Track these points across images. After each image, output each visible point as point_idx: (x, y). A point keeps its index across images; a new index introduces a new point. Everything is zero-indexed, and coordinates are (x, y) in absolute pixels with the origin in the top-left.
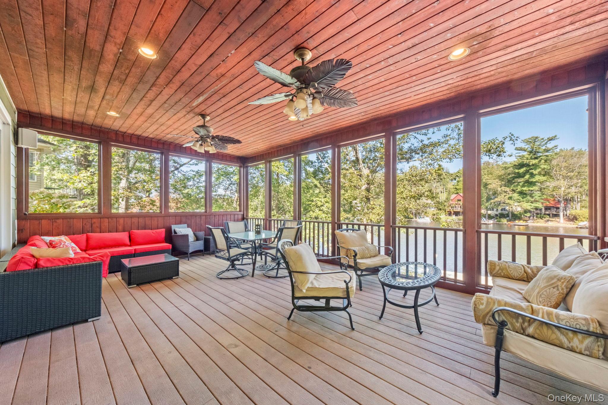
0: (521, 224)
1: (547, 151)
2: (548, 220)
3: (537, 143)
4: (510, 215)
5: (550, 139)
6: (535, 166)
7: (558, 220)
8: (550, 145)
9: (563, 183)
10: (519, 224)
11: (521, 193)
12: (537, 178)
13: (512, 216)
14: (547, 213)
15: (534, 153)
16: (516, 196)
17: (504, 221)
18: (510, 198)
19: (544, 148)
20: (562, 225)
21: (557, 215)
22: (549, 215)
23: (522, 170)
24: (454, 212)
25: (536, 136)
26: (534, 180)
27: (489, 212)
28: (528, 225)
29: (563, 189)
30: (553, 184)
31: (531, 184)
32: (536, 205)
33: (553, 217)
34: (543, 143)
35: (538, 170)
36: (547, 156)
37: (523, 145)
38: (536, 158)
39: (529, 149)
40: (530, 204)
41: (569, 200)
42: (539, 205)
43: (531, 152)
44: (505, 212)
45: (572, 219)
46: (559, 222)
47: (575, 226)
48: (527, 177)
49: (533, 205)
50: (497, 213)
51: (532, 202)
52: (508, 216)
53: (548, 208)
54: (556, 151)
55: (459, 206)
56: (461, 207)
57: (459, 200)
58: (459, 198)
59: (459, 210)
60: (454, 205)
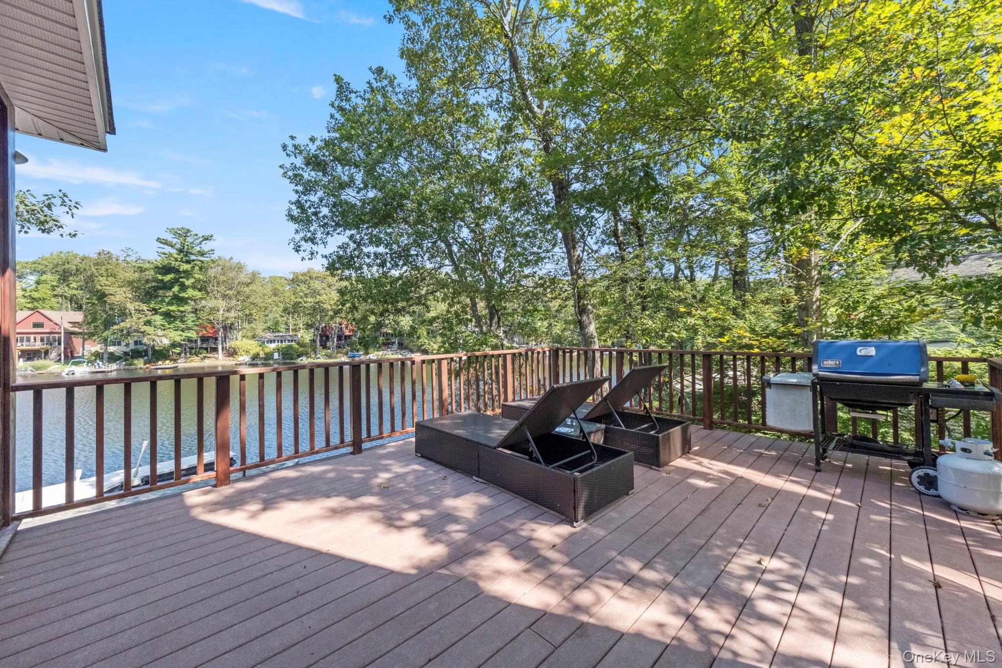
0: (167, 366)
1: (202, 254)
2: (205, 357)
3: (189, 240)
4: (150, 353)
5: (206, 238)
6: (187, 274)
7: (216, 356)
8: (205, 247)
9: (222, 304)
10: (164, 366)
11: (167, 315)
12: (190, 292)
13: (153, 354)
14: (204, 346)
15: (185, 253)
16: (158, 319)
17: (139, 362)
18: (148, 323)
19: (198, 249)
20: (219, 362)
21: (215, 350)
22: (206, 349)
23: (168, 277)
24: (23, 351)
25: (187, 227)
26: (186, 296)
27: (111, 349)
28: (177, 367)
29: (221, 312)
30: (209, 303)
31: (182, 301)
32: (189, 335)
33: (211, 352)
34: (197, 241)
35: (191, 281)
36: (202, 262)
37: (169, 237)
38: (188, 262)
39: (178, 246)
40: (180, 333)
41: (228, 328)
42: (193, 335)
43: (181, 251)
44: (140, 348)
45: (232, 353)
46: (217, 359)
47: (234, 362)
48: (176, 289)
49: (185, 334)
50: (128, 350)
51: (183, 331)
52: (146, 355)
53: (204, 339)
54: (213, 257)
55: (38, 336)
56: (42, 341)
57: (38, 325)
58: (38, 319)
59: (39, 346)
60: (25, 336)
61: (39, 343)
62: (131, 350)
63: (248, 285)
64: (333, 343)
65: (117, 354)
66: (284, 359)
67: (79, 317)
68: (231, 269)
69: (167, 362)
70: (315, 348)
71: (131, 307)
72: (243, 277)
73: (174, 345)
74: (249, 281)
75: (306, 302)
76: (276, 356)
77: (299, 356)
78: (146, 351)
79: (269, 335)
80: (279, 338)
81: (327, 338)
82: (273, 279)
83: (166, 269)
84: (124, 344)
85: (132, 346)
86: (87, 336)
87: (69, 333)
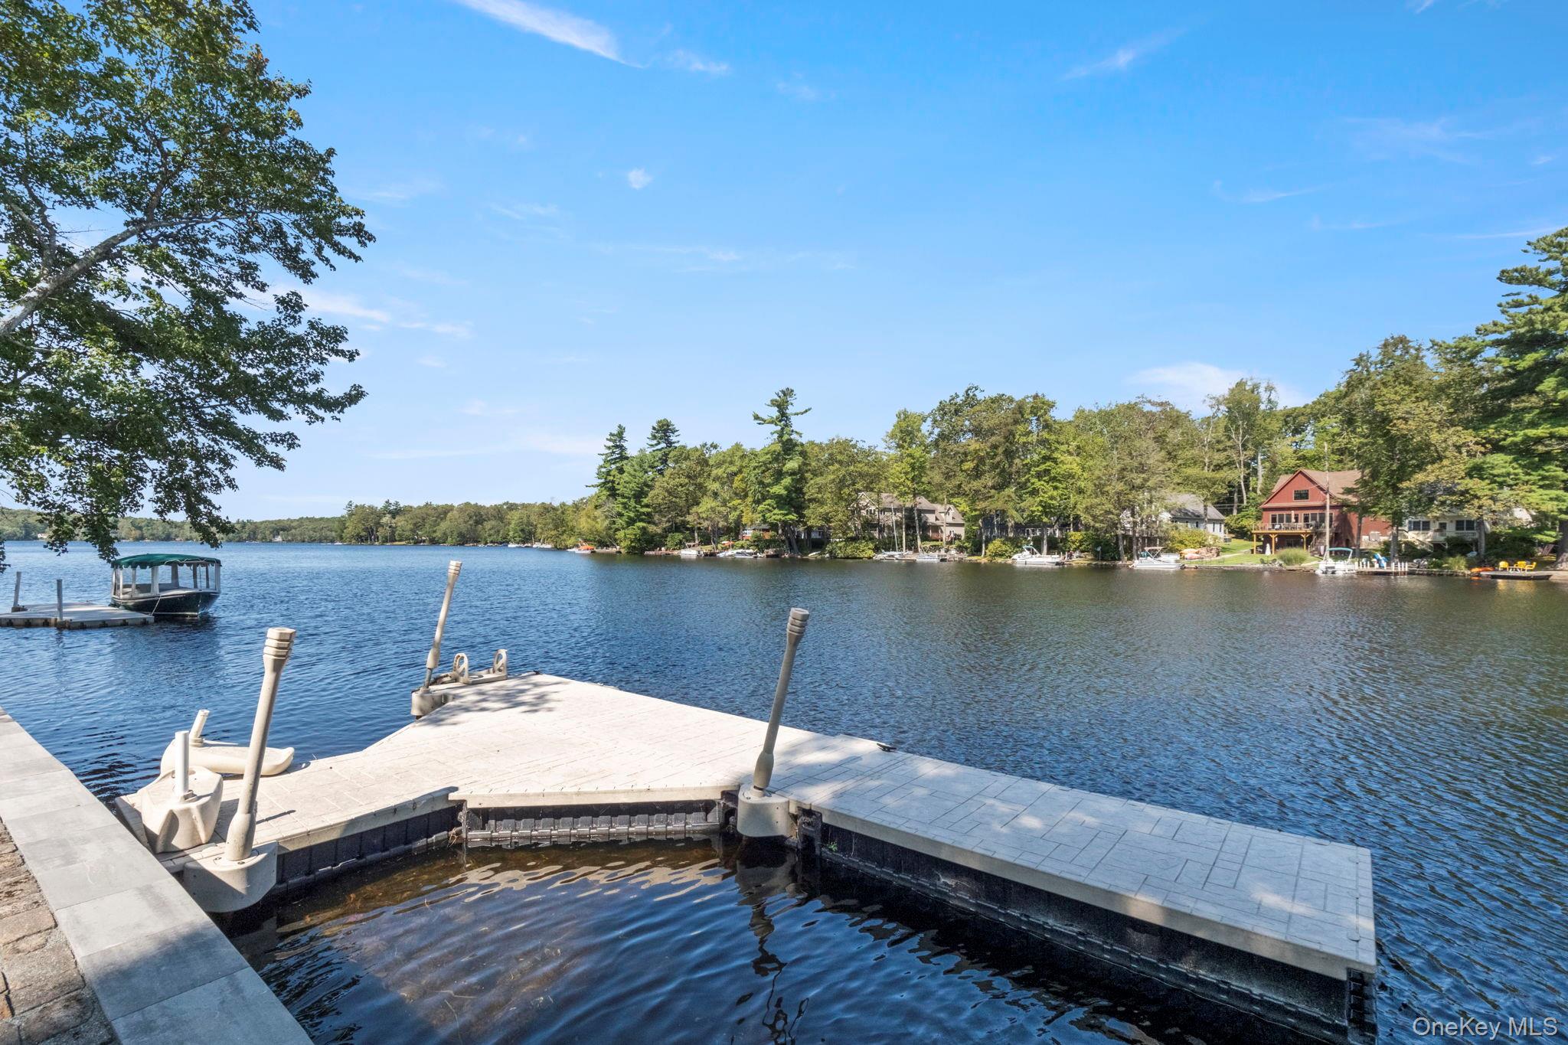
0: (1519, 573)
4: (1483, 544)
10: (1511, 573)
11: (1523, 452)
13: (1490, 548)
17: (1460, 562)
18: (1476, 472)
24: (1280, 536)
28: (1547, 577)
44: (1469, 535)
50: (1442, 539)
52: (1477, 549)
55: (1301, 514)
56: (1306, 519)
57: (1302, 495)
58: (1301, 485)
59: (1300, 528)
60: (1285, 513)
61: (1301, 523)
62: (1448, 540)
65: (1421, 547)
67: (1351, 477)
69: (1521, 564)
73: (1542, 522)
78: (1475, 543)
83: (1526, 341)
84: (1435, 526)
85: (1451, 531)
86: (1364, 510)
87: (1341, 506)
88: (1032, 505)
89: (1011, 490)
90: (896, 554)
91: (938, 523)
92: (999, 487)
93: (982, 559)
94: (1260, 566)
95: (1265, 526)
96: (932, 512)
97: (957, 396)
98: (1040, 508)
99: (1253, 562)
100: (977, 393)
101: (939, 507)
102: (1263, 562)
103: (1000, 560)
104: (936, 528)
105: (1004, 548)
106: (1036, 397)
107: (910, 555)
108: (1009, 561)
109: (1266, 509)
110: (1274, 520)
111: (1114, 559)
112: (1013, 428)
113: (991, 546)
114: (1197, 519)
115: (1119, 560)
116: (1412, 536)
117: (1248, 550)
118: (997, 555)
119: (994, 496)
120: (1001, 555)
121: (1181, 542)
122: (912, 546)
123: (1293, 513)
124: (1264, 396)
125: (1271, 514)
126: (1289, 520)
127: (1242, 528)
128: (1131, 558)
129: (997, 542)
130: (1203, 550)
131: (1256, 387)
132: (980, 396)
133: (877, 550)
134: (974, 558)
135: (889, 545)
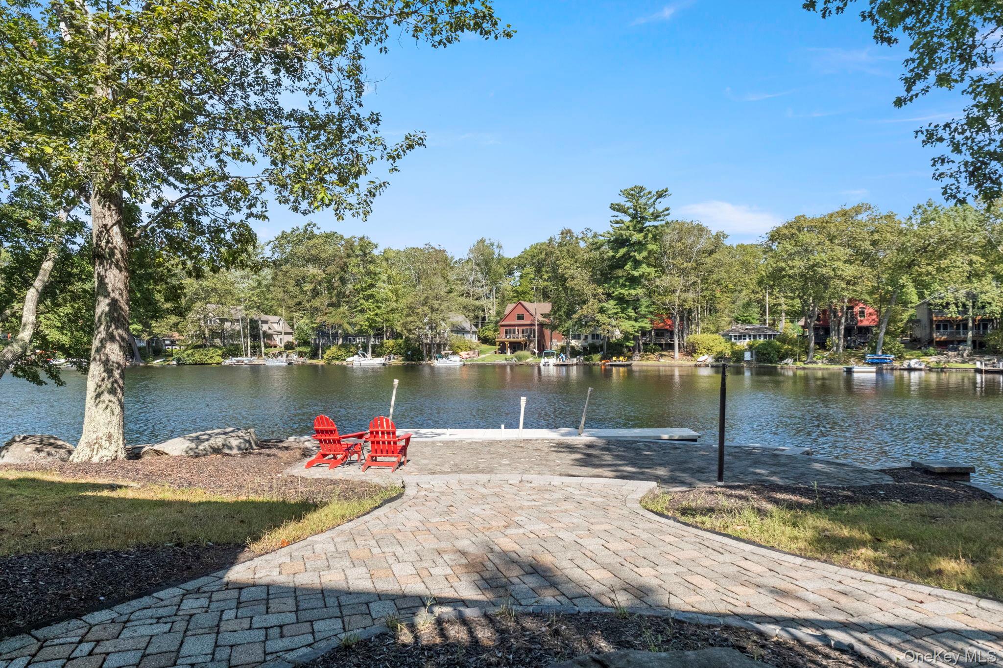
0: (621, 363)
1: (656, 216)
2: (661, 356)
3: (643, 201)
4: (605, 347)
5: (660, 195)
6: (641, 245)
7: (672, 354)
8: (660, 207)
9: (678, 282)
10: (618, 363)
11: (620, 300)
12: (643, 270)
13: (608, 349)
14: (659, 341)
15: (638, 218)
16: (612, 306)
17: (596, 358)
18: (602, 311)
19: (651, 210)
20: (676, 363)
21: (670, 347)
22: (661, 345)
23: (621, 253)
24: (511, 343)
25: (640, 185)
26: (639, 274)
27: (571, 342)
28: (630, 365)
29: (678, 293)
30: (665, 281)
31: (634, 281)
32: (643, 324)
33: (666, 350)
34: (651, 201)
35: (645, 254)
36: (656, 227)
37: (622, 200)
38: (641, 230)
39: (631, 211)
40: (633, 323)
41: (687, 317)
42: (646, 324)
43: (634, 217)
44: (598, 342)
45: (691, 350)
46: (673, 357)
47: (693, 363)
48: (628, 267)
49: (637, 325)
50: (586, 344)
51: (636, 320)
52: (602, 350)
53: (660, 333)
54: (669, 219)
55: (521, 329)
56: (523, 333)
57: (520, 317)
58: (520, 311)
59: (521, 338)
60: (512, 328)
61: (520, 335)
62: (589, 345)
63: (711, 253)
64: (836, 339)
65: (577, 349)
66: (758, 360)
67: (547, 307)
68: (689, 232)
69: (621, 358)
70: (807, 347)
71: (589, 290)
72: (703, 243)
73: (627, 336)
74: (712, 247)
75: (792, 268)
76: (747, 356)
77: (782, 358)
78: (602, 346)
79: (740, 327)
80: (752, 333)
81: (827, 332)
82: (743, 248)
83: (619, 242)
84: (583, 337)
85: (590, 340)
86: (554, 328)
87: (541, 325)
88: (361, 320)
89: (344, 308)
90: (245, 360)
91: (271, 332)
92: (335, 305)
93: (320, 362)
94: (504, 362)
95: (502, 337)
96: (266, 322)
97: (298, 229)
98: (367, 323)
99: (500, 359)
100: (314, 229)
101: (271, 318)
102: (506, 359)
103: (337, 363)
104: (269, 336)
105: (339, 353)
106: (362, 239)
107: (256, 360)
108: (345, 363)
109: (502, 326)
110: (506, 333)
111: (419, 360)
112: (347, 260)
113: (328, 352)
114: (463, 331)
115: (423, 360)
116: (574, 343)
117: (493, 352)
118: (333, 358)
119: (331, 313)
120: (337, 359)
121: (458, 347)
122: (255, 351)
123: (517, 328)
124: (496, 251)
125: (505, 328)
126: (514, 333)
127: (485, 337)
128: (430, 359)
129: (334, 349)
130: (471, 353)
131: (492, 245)
132: (316, 232)
133: (224, 356)
134: (314, 361)
135: (235, 352)
